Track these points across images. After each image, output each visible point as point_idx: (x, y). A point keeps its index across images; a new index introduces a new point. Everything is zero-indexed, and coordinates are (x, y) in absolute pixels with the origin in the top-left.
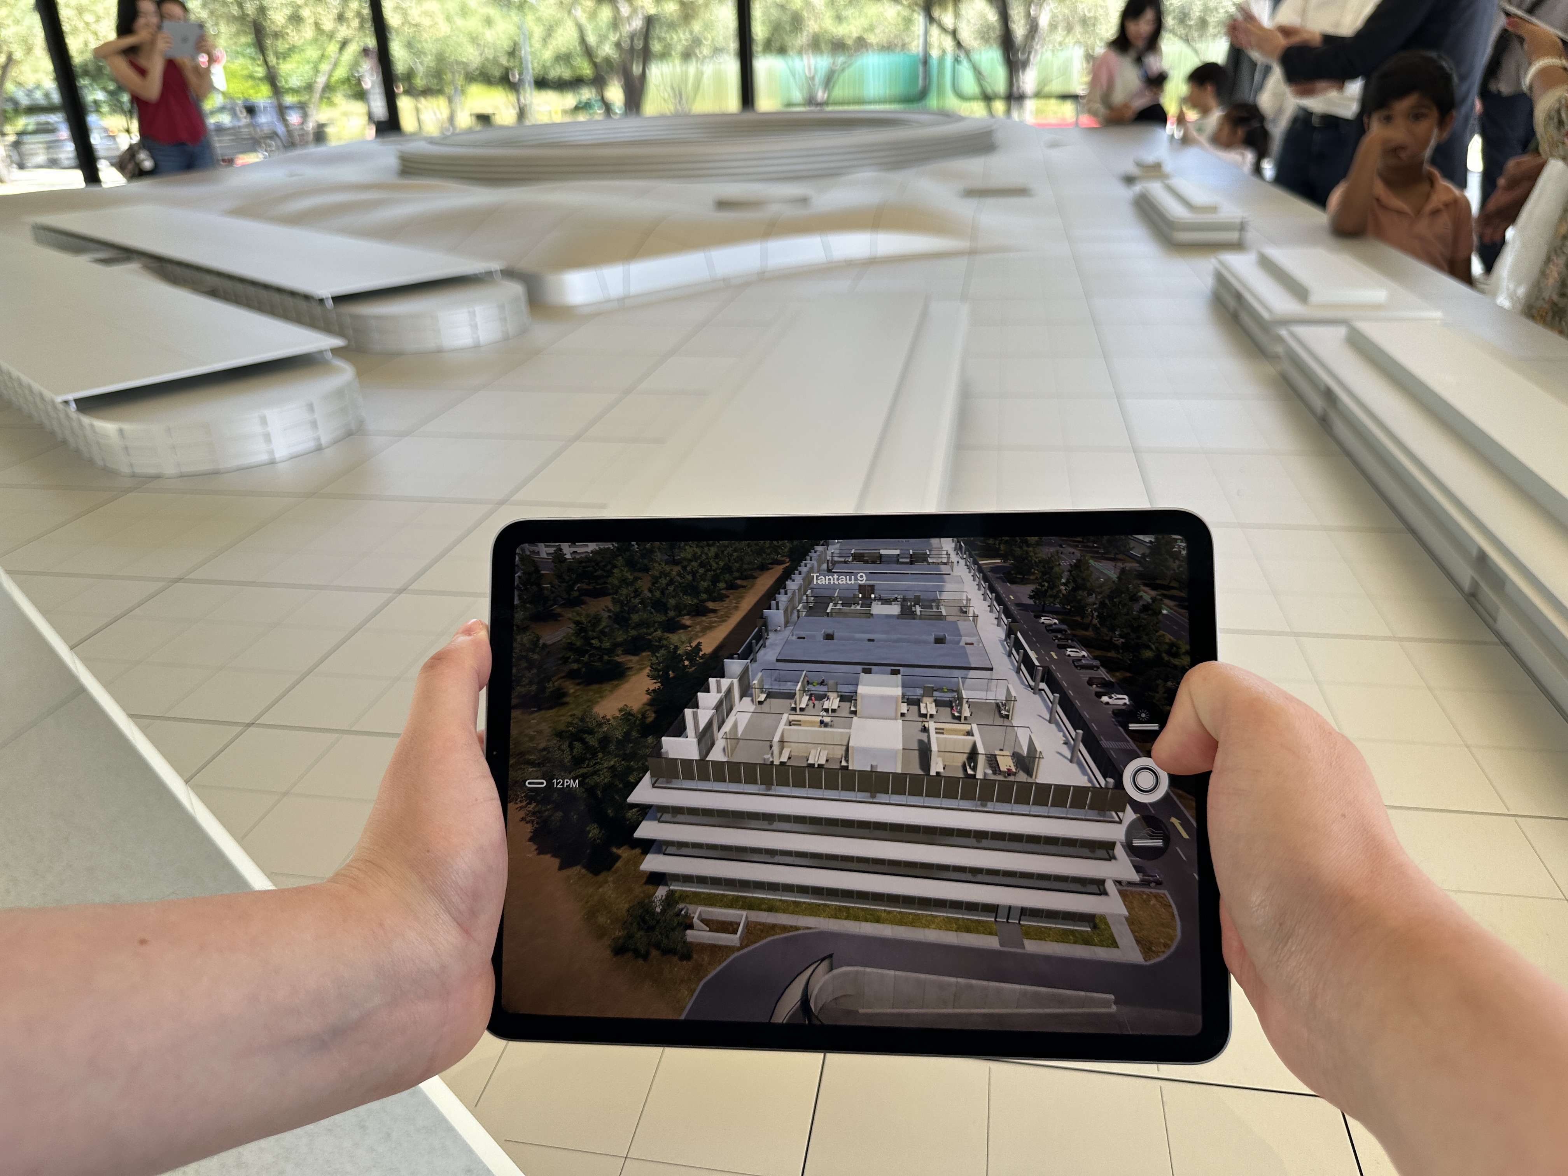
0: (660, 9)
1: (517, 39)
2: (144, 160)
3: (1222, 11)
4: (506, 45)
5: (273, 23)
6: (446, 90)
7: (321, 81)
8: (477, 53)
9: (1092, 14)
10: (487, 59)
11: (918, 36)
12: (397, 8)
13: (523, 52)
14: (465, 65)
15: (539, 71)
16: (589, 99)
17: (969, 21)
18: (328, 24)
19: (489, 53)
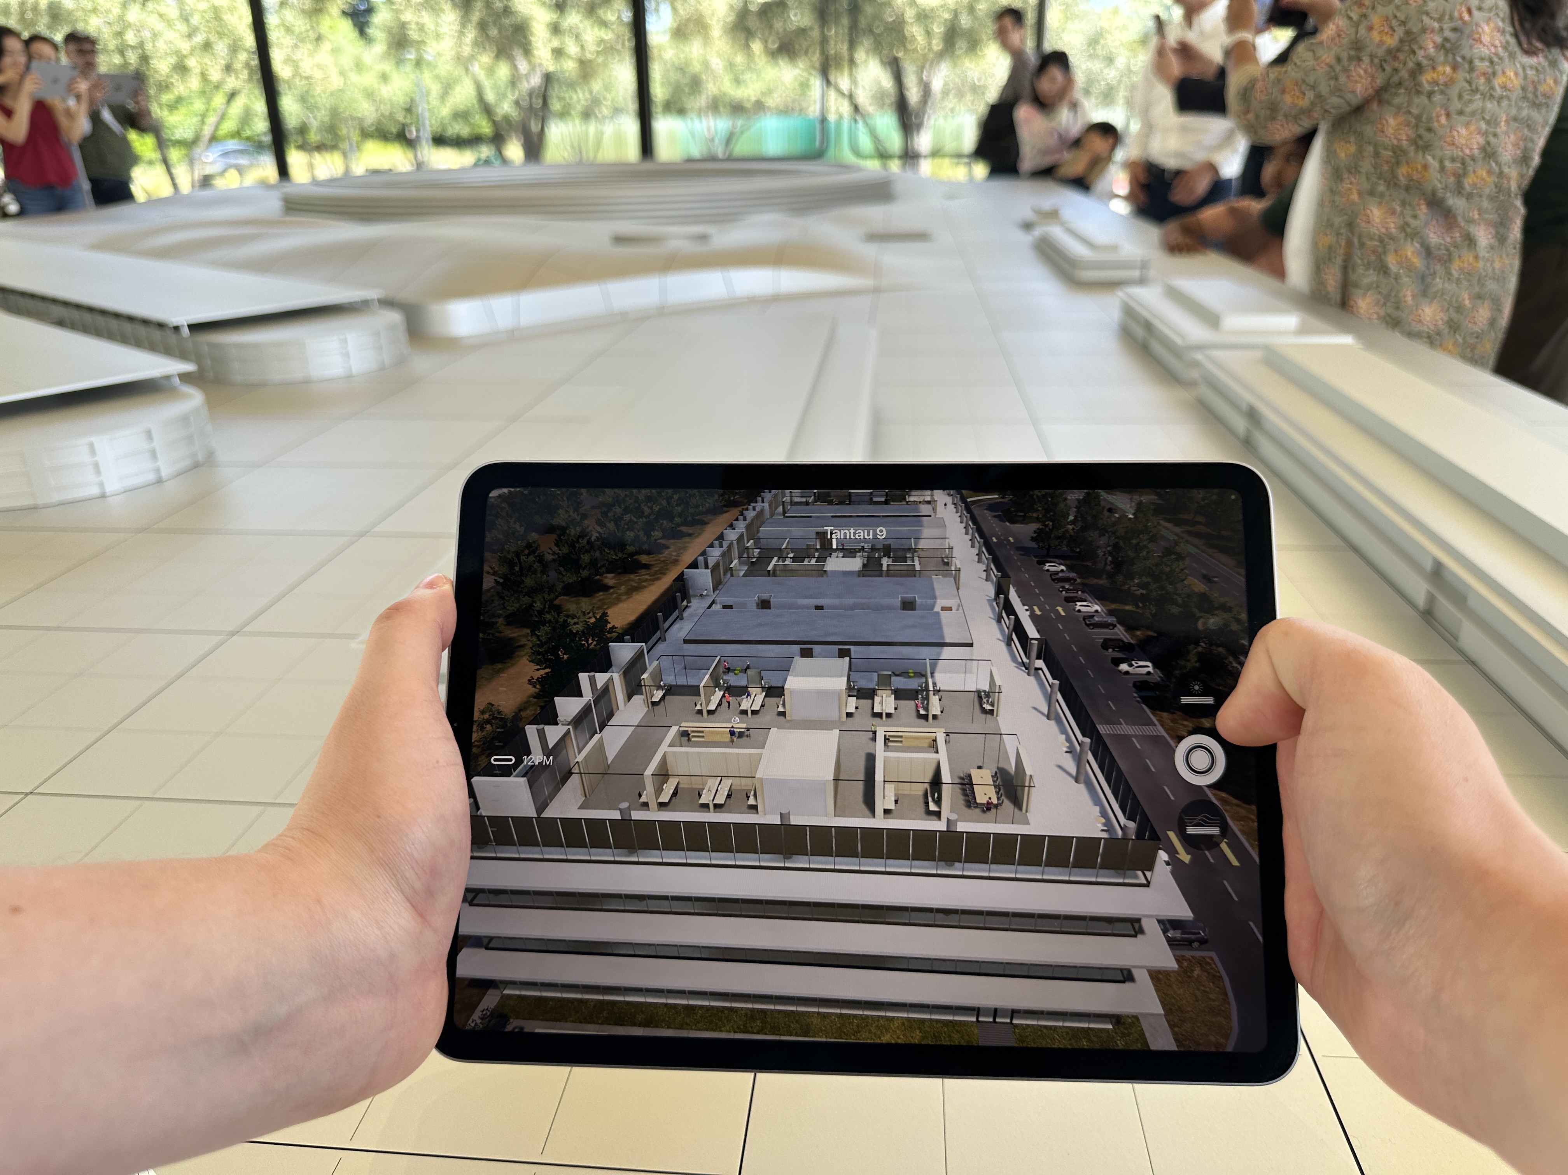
0: (558, 67)
1: (413, 95)
2: (9, 204)
3: (1103, 83)
4: (401, 99)
5: (156, 72)
6: (341, 146)
7: (207, 131)
8: (372, 109)
9: (981, 83)
10: (383, 115)
11: (815, 102)
12: (288, 60)
13: (420, 109)
14: (361, 120)
15: (437, 128)
16: (488, 157)
17: (863, 87)
18: (215, 75)
19: (386, 109)
